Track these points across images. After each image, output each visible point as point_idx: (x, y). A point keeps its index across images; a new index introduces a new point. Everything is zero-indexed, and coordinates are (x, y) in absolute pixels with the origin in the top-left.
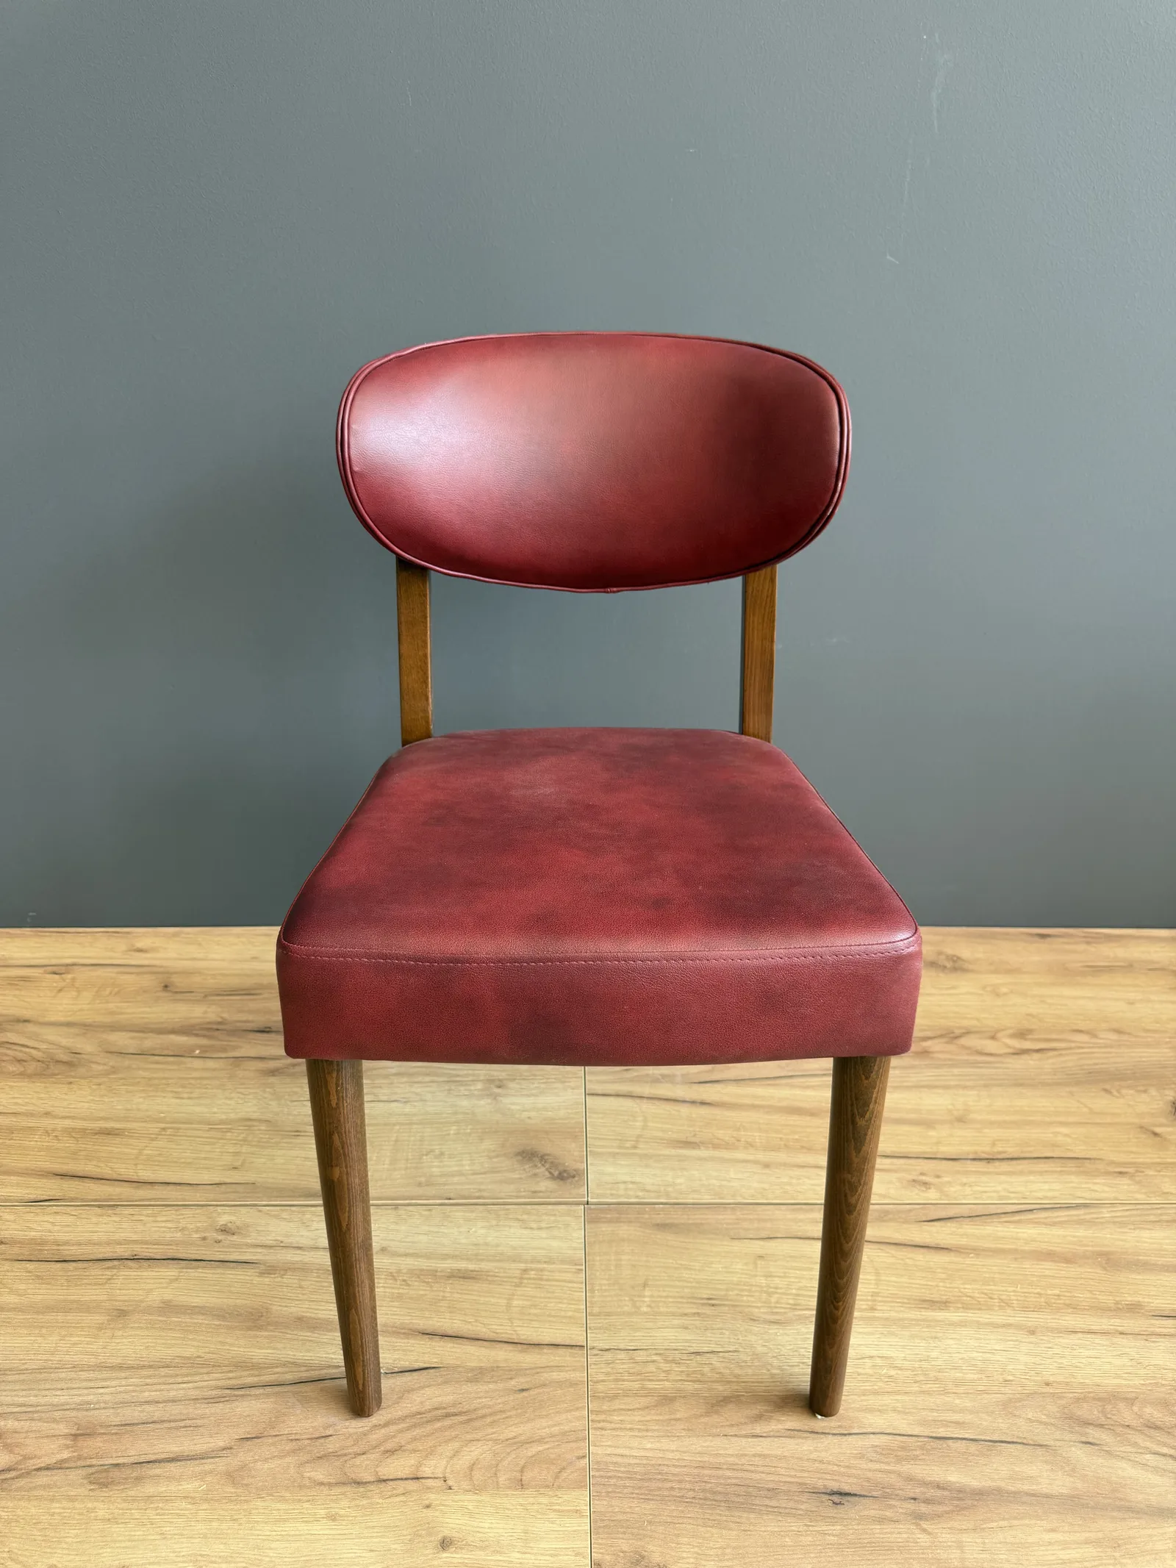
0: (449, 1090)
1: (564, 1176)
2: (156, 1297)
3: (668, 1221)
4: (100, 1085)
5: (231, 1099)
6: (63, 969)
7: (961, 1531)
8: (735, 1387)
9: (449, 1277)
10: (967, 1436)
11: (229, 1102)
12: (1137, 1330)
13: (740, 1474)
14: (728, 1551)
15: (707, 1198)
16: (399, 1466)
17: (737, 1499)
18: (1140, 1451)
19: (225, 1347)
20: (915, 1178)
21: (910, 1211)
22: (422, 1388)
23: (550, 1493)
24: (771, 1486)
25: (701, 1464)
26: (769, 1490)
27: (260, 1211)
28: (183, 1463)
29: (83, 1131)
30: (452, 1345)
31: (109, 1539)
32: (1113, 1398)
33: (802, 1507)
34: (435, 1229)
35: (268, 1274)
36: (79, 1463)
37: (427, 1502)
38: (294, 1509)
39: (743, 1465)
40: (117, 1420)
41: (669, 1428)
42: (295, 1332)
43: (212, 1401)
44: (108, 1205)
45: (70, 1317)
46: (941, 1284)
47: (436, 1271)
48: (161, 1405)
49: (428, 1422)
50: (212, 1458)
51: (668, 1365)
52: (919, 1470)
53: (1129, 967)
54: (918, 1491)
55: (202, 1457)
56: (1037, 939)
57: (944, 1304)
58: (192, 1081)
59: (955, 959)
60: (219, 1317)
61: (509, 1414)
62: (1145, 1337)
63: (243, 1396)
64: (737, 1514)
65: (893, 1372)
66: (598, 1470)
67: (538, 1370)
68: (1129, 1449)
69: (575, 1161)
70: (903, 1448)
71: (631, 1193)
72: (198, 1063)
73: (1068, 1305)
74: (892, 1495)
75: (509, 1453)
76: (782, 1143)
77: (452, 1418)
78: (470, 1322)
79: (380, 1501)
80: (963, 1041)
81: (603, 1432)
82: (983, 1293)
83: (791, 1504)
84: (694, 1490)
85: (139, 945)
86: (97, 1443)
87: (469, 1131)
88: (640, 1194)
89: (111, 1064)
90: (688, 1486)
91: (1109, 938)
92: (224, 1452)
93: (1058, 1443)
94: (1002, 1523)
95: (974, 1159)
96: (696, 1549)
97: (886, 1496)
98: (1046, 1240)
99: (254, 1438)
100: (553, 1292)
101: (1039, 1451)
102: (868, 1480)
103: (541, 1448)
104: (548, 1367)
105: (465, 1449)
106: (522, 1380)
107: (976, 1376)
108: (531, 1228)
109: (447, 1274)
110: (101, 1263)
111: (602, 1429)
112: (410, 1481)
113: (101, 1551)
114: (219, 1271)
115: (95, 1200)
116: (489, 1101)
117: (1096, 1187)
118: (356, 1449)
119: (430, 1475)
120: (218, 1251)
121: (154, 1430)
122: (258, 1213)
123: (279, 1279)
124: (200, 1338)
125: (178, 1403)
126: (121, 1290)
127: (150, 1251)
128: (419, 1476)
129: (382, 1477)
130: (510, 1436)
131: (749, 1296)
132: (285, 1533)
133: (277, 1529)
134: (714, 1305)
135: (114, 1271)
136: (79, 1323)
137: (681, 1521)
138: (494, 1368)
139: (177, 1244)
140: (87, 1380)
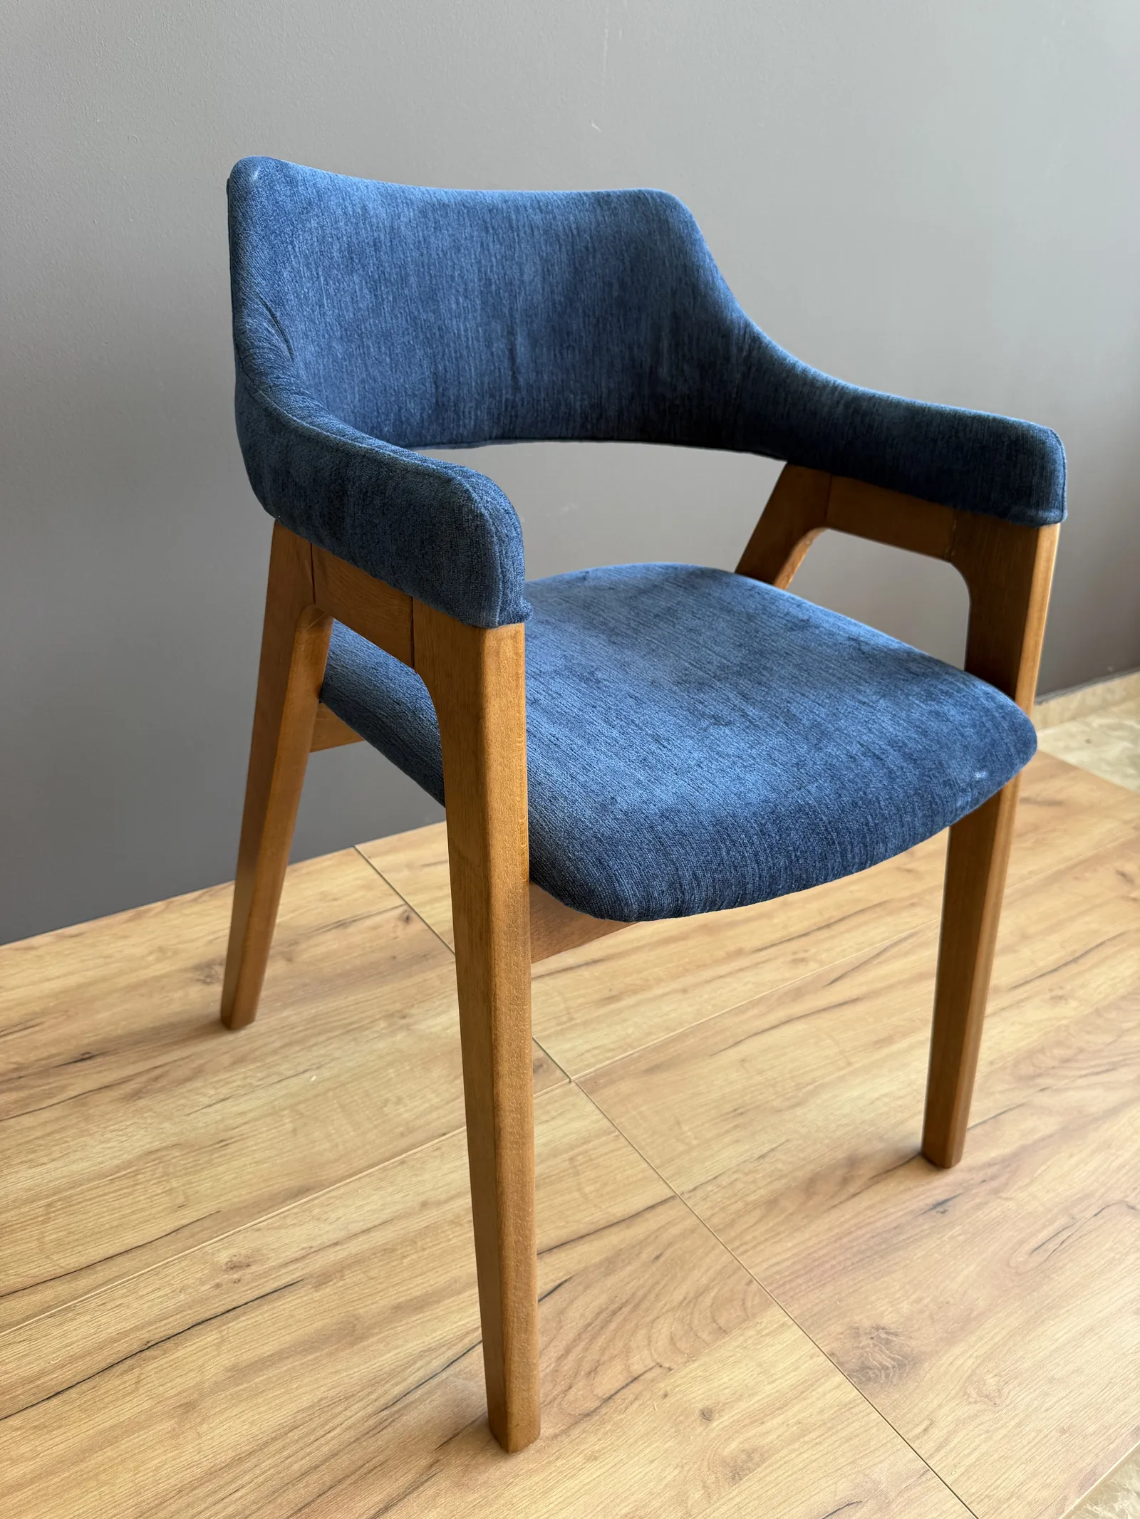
2: (215, 1369)
3: (652, 1064)
7: (1027, 1186)
8: (809, 1167)
12: (1008, 1003)
13: (867, 1229)
14: (908, 1287)
15: (663, 1035)
16: (608, 1381)
17: (883, 1247)
19: (342, 1375)
20: (793, 958)
21: (811, 982)
22: (572, 1302)
23: (751, 1324)
24: (894, 1225)
25: (837, 1236)
26: (895, 1228)
27: (259, 1230)
28: (401, 1504)
30: (563, 1255)
33: (926, 1227)
35: (324, 1283)
37: (661, 1393)
38: (551, 1473)
39: (863, 1221)
41: (791, 1224)
42: (404, 1322)
43: (376, 1431)
45: (124, 1444)
46: (876, 1026)
48: (324, 1467)
49: (602, 1328)
50: (426, 1481)
51: (750, 1176)
52: (970, 1161)
55: (415, 1487)
60: (305, 1351)
61: (663, 1283)
63: (405, 1408)
64: (890, 1258)
66: (770, 1284)
67: (656, 1235)
68: (1067, 1081)
71: (602, 1057)
74: (970, 1185)
75: (692, 1314)
76: (681, 969)
77: (620, 1312)
78: (562, 1225)
79: (622, 1416)
81: (748, 1254)
82: (905, 1020)
83: (917, 1231)
84: (846, 1259)
88: (610, 1054)
90: (842, 1258)
92: (433, 1469)
93: (1027, 1099)
96: (887, 1300)
97: (966, 1189)
98: (910, 967)
99: (451, 1438)
100: (611, 1165)
101: (1024, 1109)
102: (947, 1184)
103: (713, 1294)
104: (659, 1229)
105: (653, 1331)
106: (650, 1249)
110: (114, 1370)
111: (746, 1251)
112: (632, 1384)
114: (266, 1308)
116: (404, 1034)
118: (559, 1388)
119: (644, 1370)
120: (247, 1290)
121: (338, 1495)
122: (257, 1234)
123: (341, 1283)
124: (305, 1381)
125: (342, 1453)
126: (163, 1385)
127: (163, 1329)
128: (636, 1376)
129: (604, 1397)
130: (681, 1297)
131: (761, 1094)
132: (562, 1499)
133: (551, 1500)
134: (741, 1114)
135: (137, 1371)
136: (144, 1445)
137: (859, 1285)
138: (619, 1253)
139: (190, 1306)
140: (208, 1496)
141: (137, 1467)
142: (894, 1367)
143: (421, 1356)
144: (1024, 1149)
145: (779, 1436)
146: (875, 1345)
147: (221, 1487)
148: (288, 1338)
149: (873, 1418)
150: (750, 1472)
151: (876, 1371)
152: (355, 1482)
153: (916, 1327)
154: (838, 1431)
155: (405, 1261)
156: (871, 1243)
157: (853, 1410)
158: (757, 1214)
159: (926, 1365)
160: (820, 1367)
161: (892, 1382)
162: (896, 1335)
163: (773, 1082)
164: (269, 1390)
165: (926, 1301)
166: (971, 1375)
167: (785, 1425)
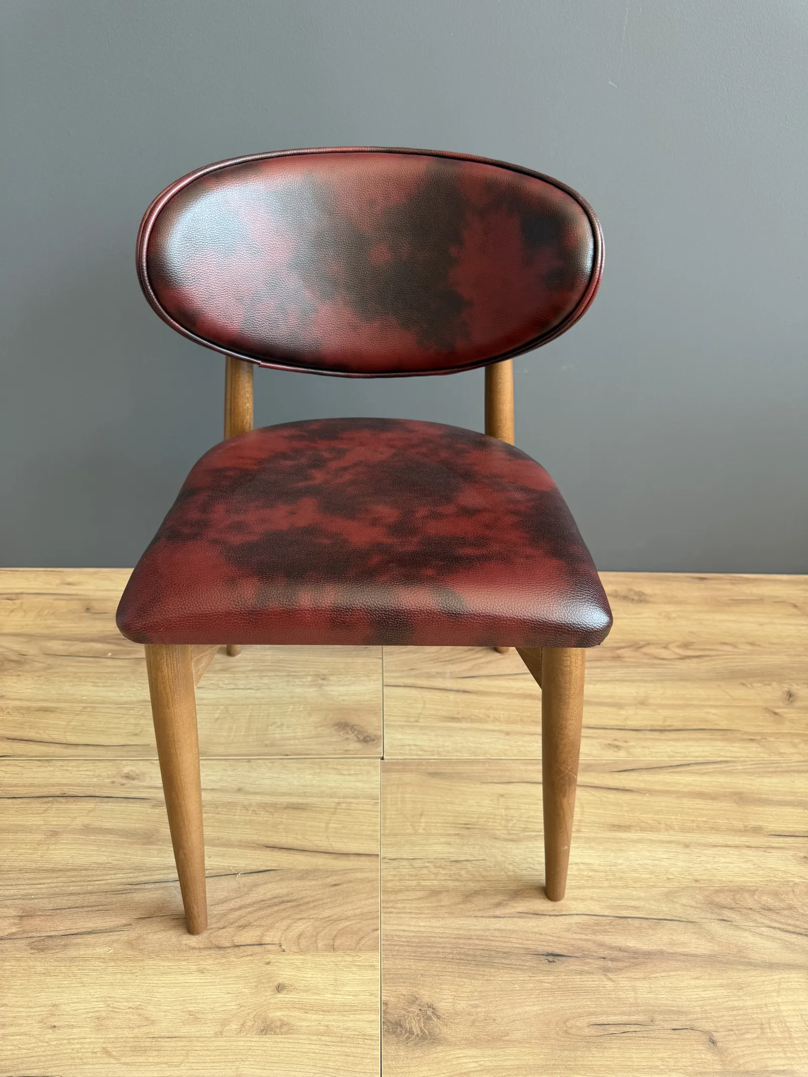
0: (288, 681)
1: (367, 739)
2: (79, 822)
3: (439, 771)
4: (40, 676)
5: (133, 687)
6: (14, 597)
7: (636, 979)
8: (482, 884)
9: (285, 808)
10: (641, 916)
11: (130, 689)
12: (758, 844)
13: (484, 943)
14: (475, 994)
15: (466, 756)
16: (246, 937)
17: (483, 960)
18: (758, 925)
19: (127, 856)
20: (610, 742)
21: (605, 765)
22: (265, 883)
23: (353, 954)
24: (506, 950)
25: (459, 936)
26: (504, 953)
27: (153, 764)
28: (97, 935)
29: (28, 709)
30: (286, 854)
31: (45, 986)
32: (741, 890)
33: (527, 964)
34: (276, 775)
35: (158, 806)
36: (25, 935)
37: (268, 960)
38: (175, 966)
39: (487, 936)
40: (51, 906)
41: (436, 912)
43: (118, 893)
44: (46, 759)
45: (19, 836)
46: (626, 814)
47: (277, 804)
48: (82, 896)
49: (269, 906)
50: (118, 931)
51: (437, 869)
52: (607, 939)
53: (760, 601)
54: (606, 953)
55: (111, 930)
56: (697, 581)
57: (626, 828)
58: (107, 675)
59: (641, 594)
60: (122, 835)
61: (326, 901)
62: (763, 849)
63: (139, 889)
64: (482, 969)
65: (591, 874)
66: (387, 940)
67: (346, 871)
68: (751, 924)
69: (375, 729)
70: (597, 924)
71: (414, 752)
72: (110, 662)
73: (712, 828)
74: (588, 955)
75: (325, 927)
76: (519, 718)
77: (286, 904)
78: (299, 839)
79: (235, 960)
80: (645, 650)
81: (391, 915)
82: (655, 820)
83: (520, 962)
84: (453, 953)
85: (70, 580)
86: (36, 922)
87: (301, 709)
88: (420, 753)
89: (48, 662)
90: (449, 951)
91: (748, 581)
92: (126, 927)
93: (704, 921)
94: (663, 974)
95: (651, 730)
96: (453, 993)
97: (585, 956)
98: (698, 784)
99: (146, 918)
100: (358, 818)
101: (690, 926)
102: (573, 945)
103: (346, 924)
104: (352, 869)
105: (294, 924)
106: (335, 878)
107: (648, 876)
108: (344, 775)
109: (284, 806)
110: (40, 799)
111: (391, 913)
112: (257, 946)
113: (38, 995)
114: (124, 804)
115: (36, 756)
116: (316, 689)
117: (734, 749)
118: (218, 925)
119: (270, 942)
120: (124, 791)
121: (76, 913)
124: (109, 850)
125: (94, 894)
126: (53, 817)
127: (75, 791)
128: (262, 943)
129: (236, 943)
130: (327, 915)
131: (494, 822)
133: (163, 979)
134: (468, 828)
135: (49, 805)
136: (25, 840)
137: (443, 974)
138: (315, 871)
139: (94, 786)
140: (29, 879)
144: (662, 953)
145: (308, 1026)
146: (418, 1015)
147: (36, 879)
148: (120, 825)
149: (375, 1053)
150: (274, 1034)
151: (404, 1032)
152: (88, 911)
153: (457, 1021)
154: (345, 1046)
157: (367, 1041)
158: (420, 894)
159: (440, 1048)
160: (372, 1004)
161: (408, 1043)
162: (438, 1017)
164: (92, 845)
165: (479, 1010)
166: (465, 1073)
167: (318, 1022)
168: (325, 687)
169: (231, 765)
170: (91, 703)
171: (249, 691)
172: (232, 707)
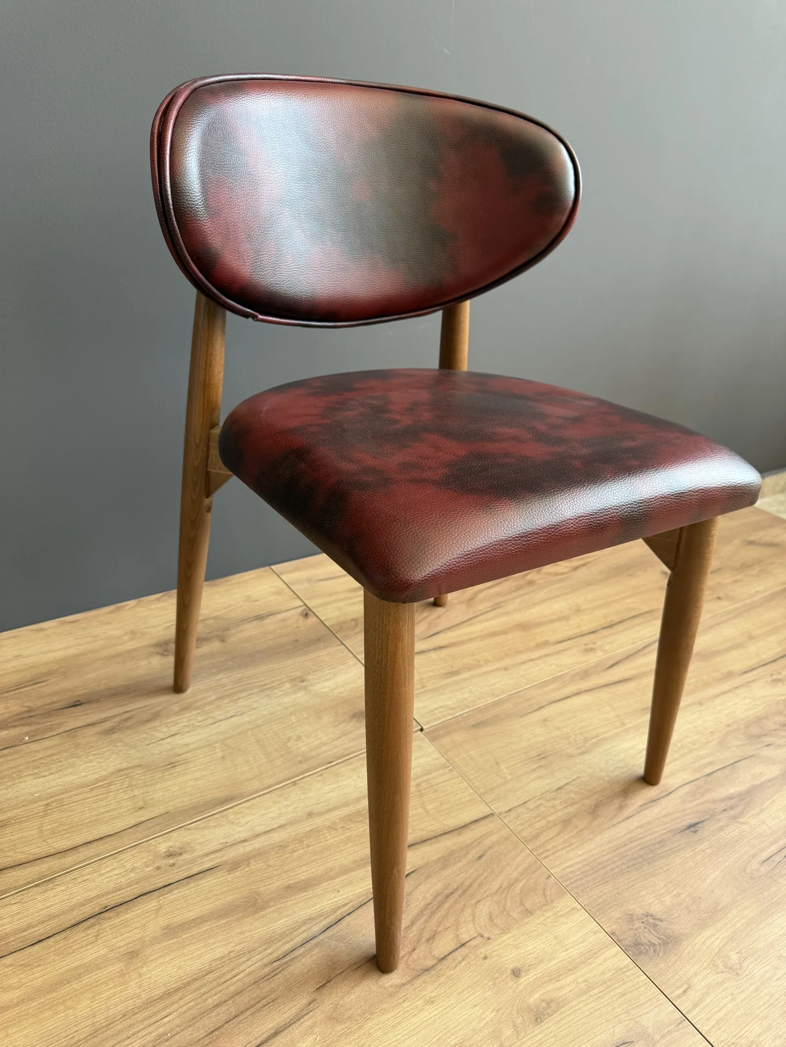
0: (268, 695)
2: (153, 928)
3: (479, 721)
5: (91, 761)
7: (758, 814)
8: (595, 797)
10: (719, 767)
11: (89, 764)
12: (740, 684)
13: (638, 842)
14: (669, 886)
15: (490, 700)
16: (444, 945)
17: (649, 856)
19: (246, 935)
21: (596, 666)
22: (416, 888)
23: (550, 907)
24: (658, 840)
25: (616, 847)
26: (659, 843)
27: (189, 829)
28: (286, 1031)
32: (758, 719)
33: (682, 842)
34: (335, 786)
35: (236, 869)
37: (482, 955)
38: (399, 1012)
39: (635, 836)
40: (202, 1033)
41: (582, 837)
42: (293, 898)
43: (270, 976)
44: (46, 881)
45: (86, 980)
48: (231, 1002)
49: (439, 907)
50: (306, 1014)
51: (550, 802)
52: (714, 795)
54: (723, 806)
55: (297, 1019)
60: (220, 917)
61: (485, 875)
62: (746, 686)
63: (291, 960)
64: (655, 864)
66: (566, 881)
67: (480, 840)
70: (699, 788)
71: (444, 714)
72: (34, 747)
74: (714, 813)
75: (505, 898)
76: (504, 655)
77: (452, 896)
79: (452, 972)
80: (544, 571)
81: (550, 858)
83: (676, 844)
84: (624, 863)
88: (450, 712)
90: (619, 863)
92: (311, 1006)
93: (758, 751)
94: (770, 801)
96: (654, 895)
97: (712, 816)
99: (326, 984)
100: (446, 790)
101: (753, 759)
102: (697, 812)
103: (521, 885)
104: (482, 837)
105: (477, 910)
106: (474, 851)
110: (81, 926)
111: (548, 856)
112: (461, 949)
114: (192, 885)
115: (29, 883)
116: (303, 692)
118: (407, 950)
119: (469, 938)
120: (179, 872)
121: (240, 1023)
122: (188, 831)
123: (247, 869)
125: (244, 993)
126: (115, 938)
127: (117, 898)
128: (463, 943)
129: (440, 957)
130: (497, 887)
131: (558, 744)
132: (407, 1031)
133: (399, 1032)
134: (544, 758)
135: (97, 927)
136: (100, 980)
137: (632, 883)
138: (451, 854)
139: (137, 882)
140: (146, 1019)
141: (93, 997)
142: (660, 944)
143: (304, 923)
144: (754, 788)
145: (570, 991)
146: (645, 928)
147: (155, 1014)
148: (208, 907)
149: (642, 979)
150: (549, 1016)
151: (647, 948)
152: (253, 1013)
153: (676, 915)
154: (615, 988)
155: (295, 854)
156: (642, 852)
157: (627, 973)
158: (556, 830)
159: (684, 943)
160: (602, 941)
161: (658, 955)
162: (661, 920)
163: (566, 736)
164: (193, 943)
165: (683, 897)
166: (719, 952)
167: (575, 982)
168: (310, 688)
169: (280, 796)
170: (51, 797)
171: (234, 719)
172: (230, 740)
